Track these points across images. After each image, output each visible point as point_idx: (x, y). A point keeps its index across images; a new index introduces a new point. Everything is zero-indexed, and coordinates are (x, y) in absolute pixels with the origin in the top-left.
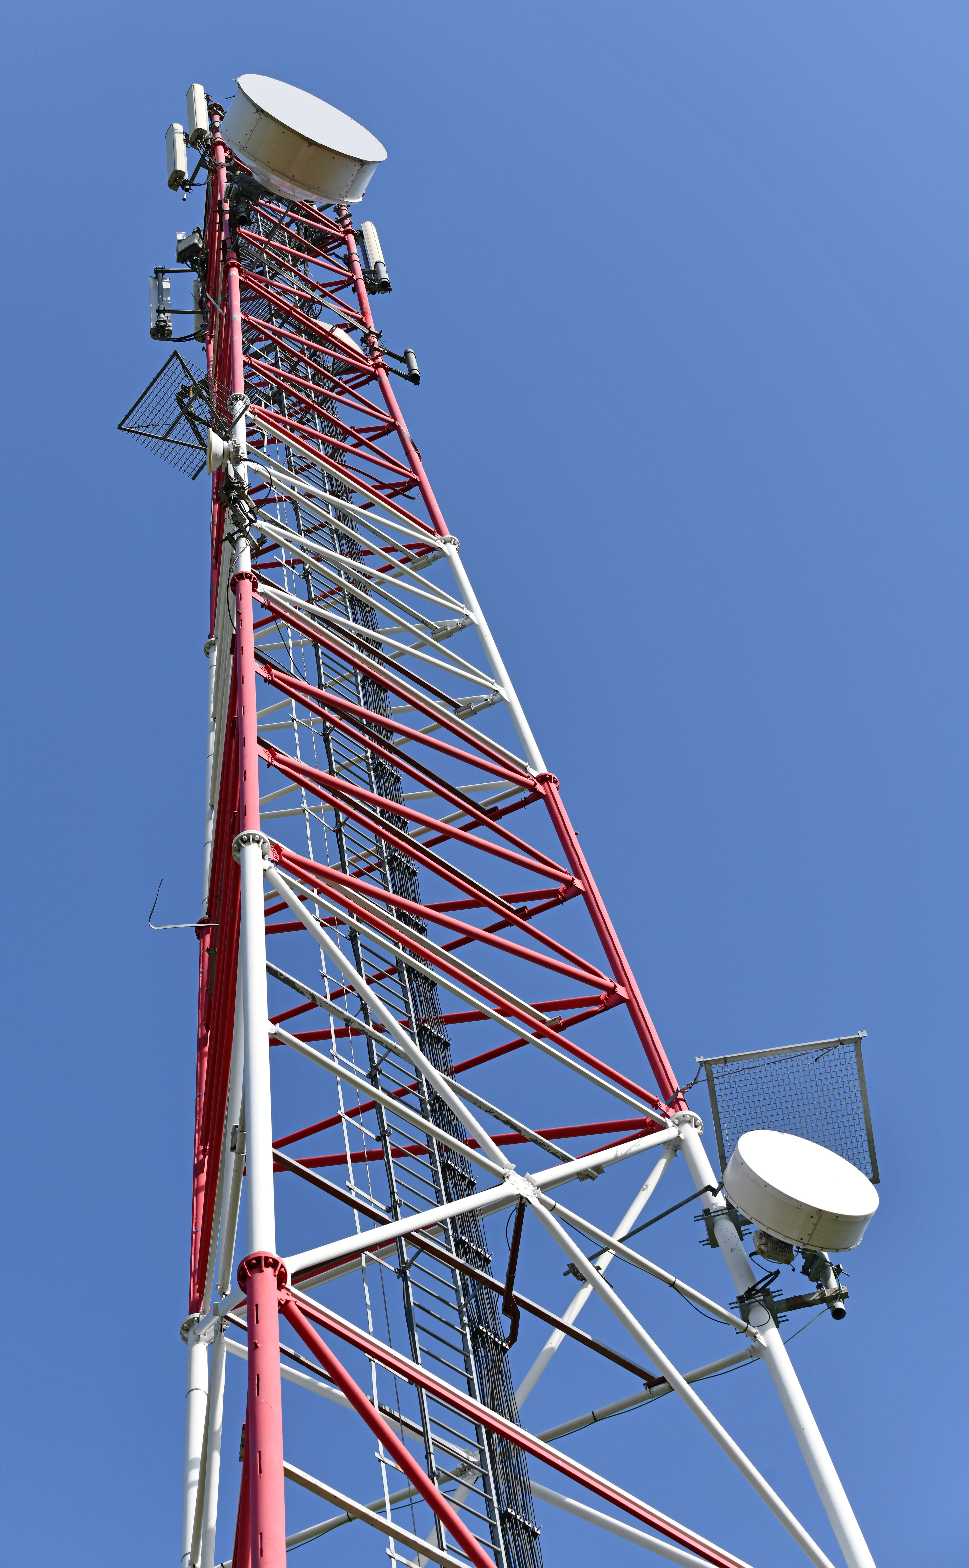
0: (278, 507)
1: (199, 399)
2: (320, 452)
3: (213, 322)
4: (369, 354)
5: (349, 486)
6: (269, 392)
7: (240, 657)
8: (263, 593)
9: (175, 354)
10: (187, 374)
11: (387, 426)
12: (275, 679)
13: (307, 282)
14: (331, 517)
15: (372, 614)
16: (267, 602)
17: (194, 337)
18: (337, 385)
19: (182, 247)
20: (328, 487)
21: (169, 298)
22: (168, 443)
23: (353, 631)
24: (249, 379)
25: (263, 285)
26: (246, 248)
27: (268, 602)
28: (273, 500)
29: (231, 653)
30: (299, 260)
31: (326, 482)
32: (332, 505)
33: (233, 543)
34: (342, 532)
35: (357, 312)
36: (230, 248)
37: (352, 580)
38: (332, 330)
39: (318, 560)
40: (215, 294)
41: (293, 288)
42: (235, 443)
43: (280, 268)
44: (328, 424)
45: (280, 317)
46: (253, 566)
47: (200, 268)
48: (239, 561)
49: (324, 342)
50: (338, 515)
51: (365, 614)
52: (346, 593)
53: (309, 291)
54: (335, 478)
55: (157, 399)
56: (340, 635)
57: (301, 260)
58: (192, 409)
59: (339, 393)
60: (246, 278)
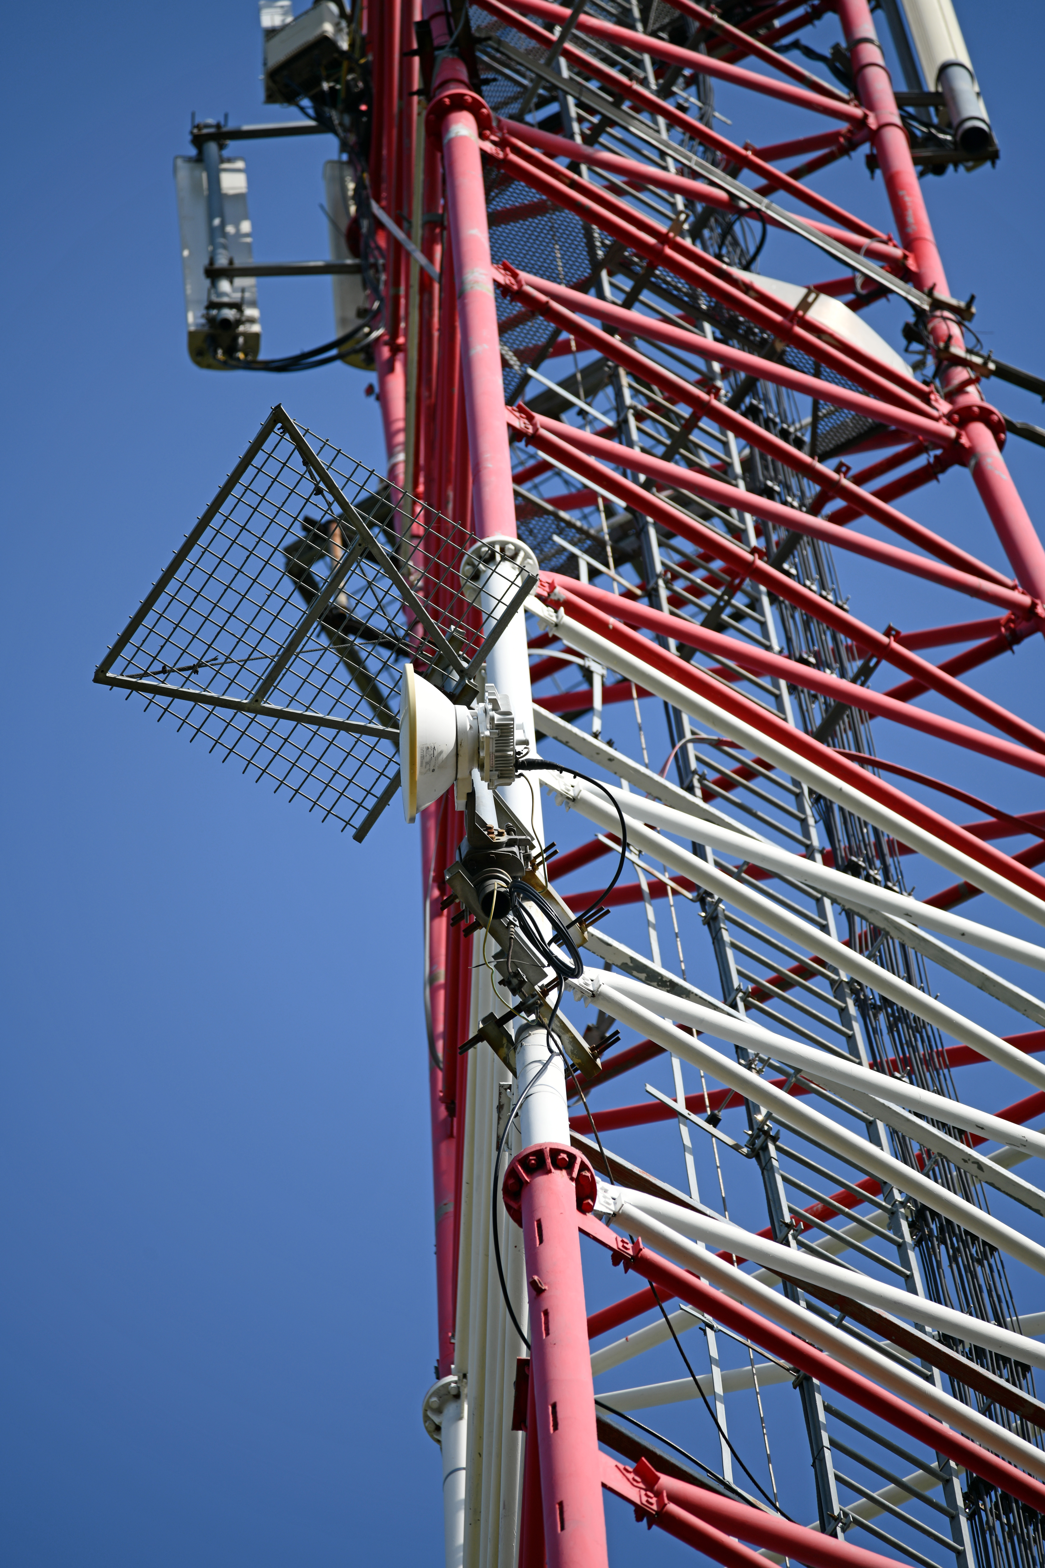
0: (651, 917)
1: (366, 564)
2: (785, 720)
3: (397, 298)
4: (935, 375)
5: (888, 833)
6: (602, 525)
7: (548, 1439)
8: (615, 1214)
9: (278, 416)
10: (322, 485)
11: (1009, 620)
12: (672, 1507)
13: (709, 144)
14: (833, 941)
15: (990, 1265)
16: (630, 1246)
17: (334, 352)
18: (830, 489)
19: (280, 52)
20: (816, 838)
21: (246, 226)
22: (269, 721)
23: (928, 1329)
24: (529, 484)
25: (560, 164)
26: (499, 42)
27: (636, 1244)
28: (633, 894)
29: (516, 1427)
30: (678, 73)
31: (811, 821)
32: (834, 901)
33: (504, 1050)
34: (873, 992)
35: (884, 237)
36: (442, 48)
37: (916, 1151)
38: (805, 305)
39: (797, 1090)
40: (399, 205)
41: (665, 169)
42: (496, 708)
43: (617, 104)
44: (807, 625)
45: (623, 267)
46: (577, 1124)
47: (347, 120)
48: (527, 1112)
49: (779, 346)
50: (858, 931)
51: (967, 1268)
52: (898, 1197)
53: (718, 176)
54: (841, 809)
55: (225, 574)
56: (884, 1343)
57: (687, 72)
58: (342, 599)
59: (838, 518)
60: (502, 144)
